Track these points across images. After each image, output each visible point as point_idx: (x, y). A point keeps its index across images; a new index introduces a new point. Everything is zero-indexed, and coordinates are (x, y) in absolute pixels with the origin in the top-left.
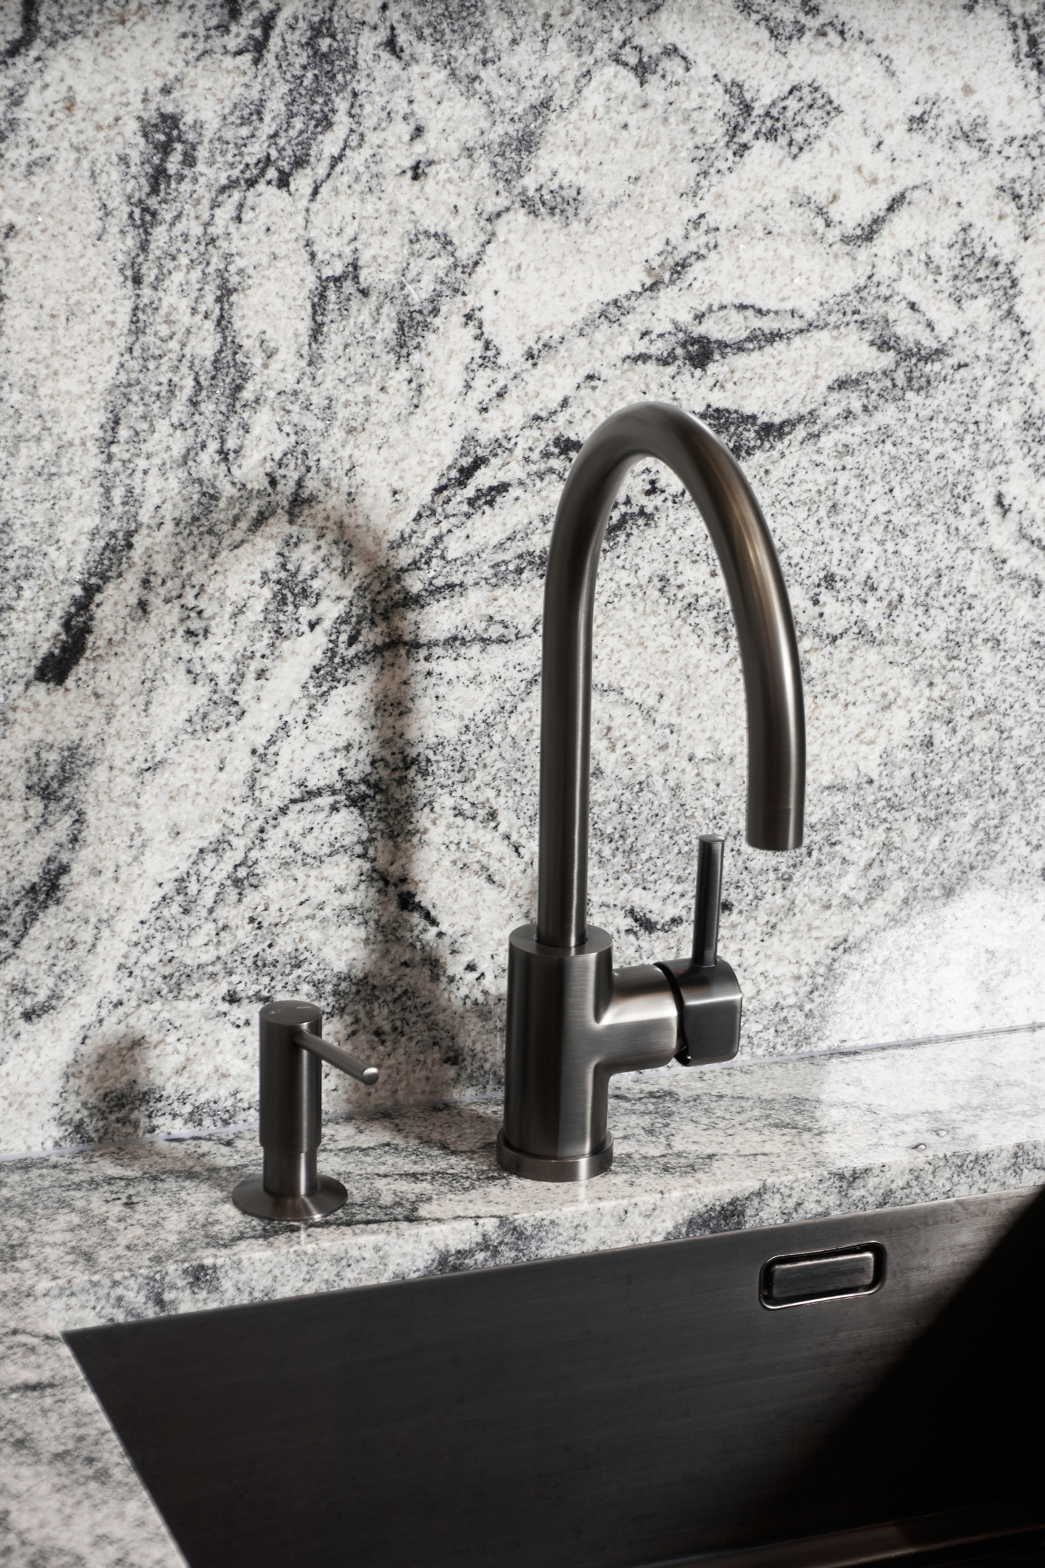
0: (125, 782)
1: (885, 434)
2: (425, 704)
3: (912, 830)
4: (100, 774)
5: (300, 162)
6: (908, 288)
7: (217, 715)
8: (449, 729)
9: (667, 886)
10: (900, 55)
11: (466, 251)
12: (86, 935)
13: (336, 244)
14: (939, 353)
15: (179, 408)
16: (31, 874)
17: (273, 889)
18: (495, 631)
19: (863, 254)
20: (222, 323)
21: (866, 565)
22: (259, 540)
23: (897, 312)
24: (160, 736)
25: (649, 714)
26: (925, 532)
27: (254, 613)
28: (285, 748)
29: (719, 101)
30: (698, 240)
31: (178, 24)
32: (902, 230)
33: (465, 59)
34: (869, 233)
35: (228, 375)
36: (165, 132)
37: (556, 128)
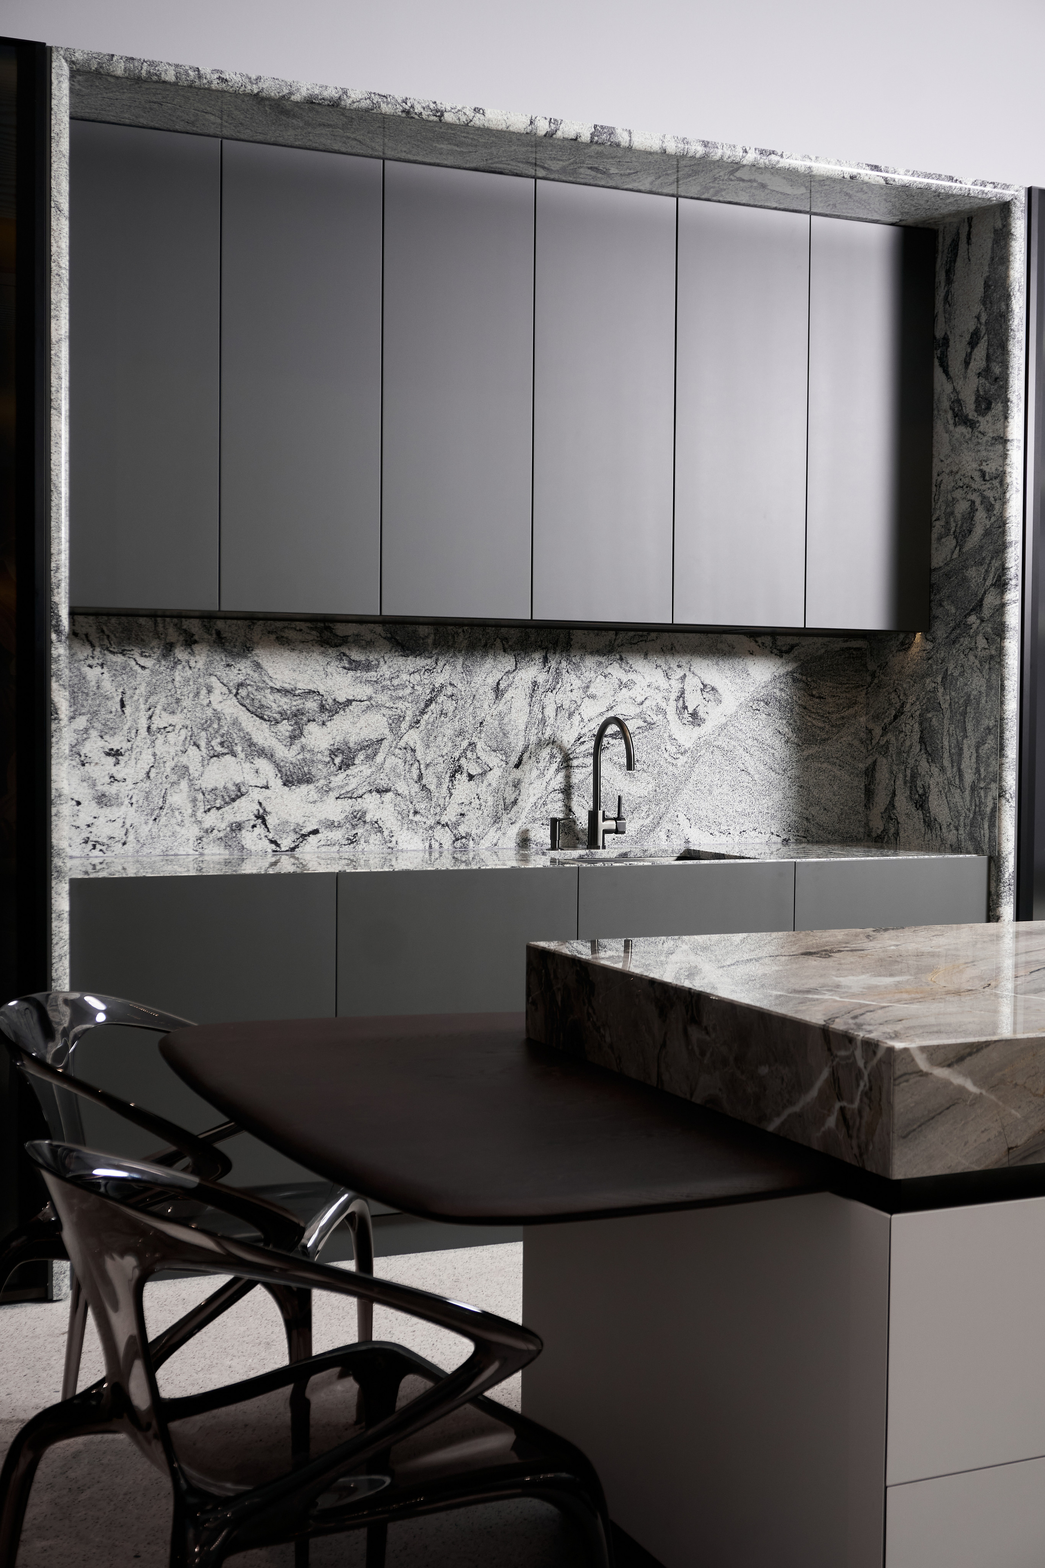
0: (527, 785)
1: (646, 737)
2: (573, 777)
3: (654, 806)
4: (523, 784)
5: (554, 689)
6: (648, 712)
7: (541, 776)
8: (577, 781)
9: (612, 812)
10: (645, 676)
11: (579, 703)
12: (520, 811)
13: (559, 702)
14: (654, 723)
15: (536, 726)
16: (513, 800)
17: (549, 806)
18: (585, 765)
19: (641, 707)
20: (543, 713)
21: (644, 759)
23: (647, 716)
24: (532, 778)
25: (609, 781)
26: (653, 754)
27: (547, 760)
28: (551, 782)
29: (617, 682)
30: (615, 703)
31: (537, 667)
32: (647, 703)
33: (578, 674)
34: (642, 703)
35: (543, 721)
36: (535, 684)
37: (592, 685)
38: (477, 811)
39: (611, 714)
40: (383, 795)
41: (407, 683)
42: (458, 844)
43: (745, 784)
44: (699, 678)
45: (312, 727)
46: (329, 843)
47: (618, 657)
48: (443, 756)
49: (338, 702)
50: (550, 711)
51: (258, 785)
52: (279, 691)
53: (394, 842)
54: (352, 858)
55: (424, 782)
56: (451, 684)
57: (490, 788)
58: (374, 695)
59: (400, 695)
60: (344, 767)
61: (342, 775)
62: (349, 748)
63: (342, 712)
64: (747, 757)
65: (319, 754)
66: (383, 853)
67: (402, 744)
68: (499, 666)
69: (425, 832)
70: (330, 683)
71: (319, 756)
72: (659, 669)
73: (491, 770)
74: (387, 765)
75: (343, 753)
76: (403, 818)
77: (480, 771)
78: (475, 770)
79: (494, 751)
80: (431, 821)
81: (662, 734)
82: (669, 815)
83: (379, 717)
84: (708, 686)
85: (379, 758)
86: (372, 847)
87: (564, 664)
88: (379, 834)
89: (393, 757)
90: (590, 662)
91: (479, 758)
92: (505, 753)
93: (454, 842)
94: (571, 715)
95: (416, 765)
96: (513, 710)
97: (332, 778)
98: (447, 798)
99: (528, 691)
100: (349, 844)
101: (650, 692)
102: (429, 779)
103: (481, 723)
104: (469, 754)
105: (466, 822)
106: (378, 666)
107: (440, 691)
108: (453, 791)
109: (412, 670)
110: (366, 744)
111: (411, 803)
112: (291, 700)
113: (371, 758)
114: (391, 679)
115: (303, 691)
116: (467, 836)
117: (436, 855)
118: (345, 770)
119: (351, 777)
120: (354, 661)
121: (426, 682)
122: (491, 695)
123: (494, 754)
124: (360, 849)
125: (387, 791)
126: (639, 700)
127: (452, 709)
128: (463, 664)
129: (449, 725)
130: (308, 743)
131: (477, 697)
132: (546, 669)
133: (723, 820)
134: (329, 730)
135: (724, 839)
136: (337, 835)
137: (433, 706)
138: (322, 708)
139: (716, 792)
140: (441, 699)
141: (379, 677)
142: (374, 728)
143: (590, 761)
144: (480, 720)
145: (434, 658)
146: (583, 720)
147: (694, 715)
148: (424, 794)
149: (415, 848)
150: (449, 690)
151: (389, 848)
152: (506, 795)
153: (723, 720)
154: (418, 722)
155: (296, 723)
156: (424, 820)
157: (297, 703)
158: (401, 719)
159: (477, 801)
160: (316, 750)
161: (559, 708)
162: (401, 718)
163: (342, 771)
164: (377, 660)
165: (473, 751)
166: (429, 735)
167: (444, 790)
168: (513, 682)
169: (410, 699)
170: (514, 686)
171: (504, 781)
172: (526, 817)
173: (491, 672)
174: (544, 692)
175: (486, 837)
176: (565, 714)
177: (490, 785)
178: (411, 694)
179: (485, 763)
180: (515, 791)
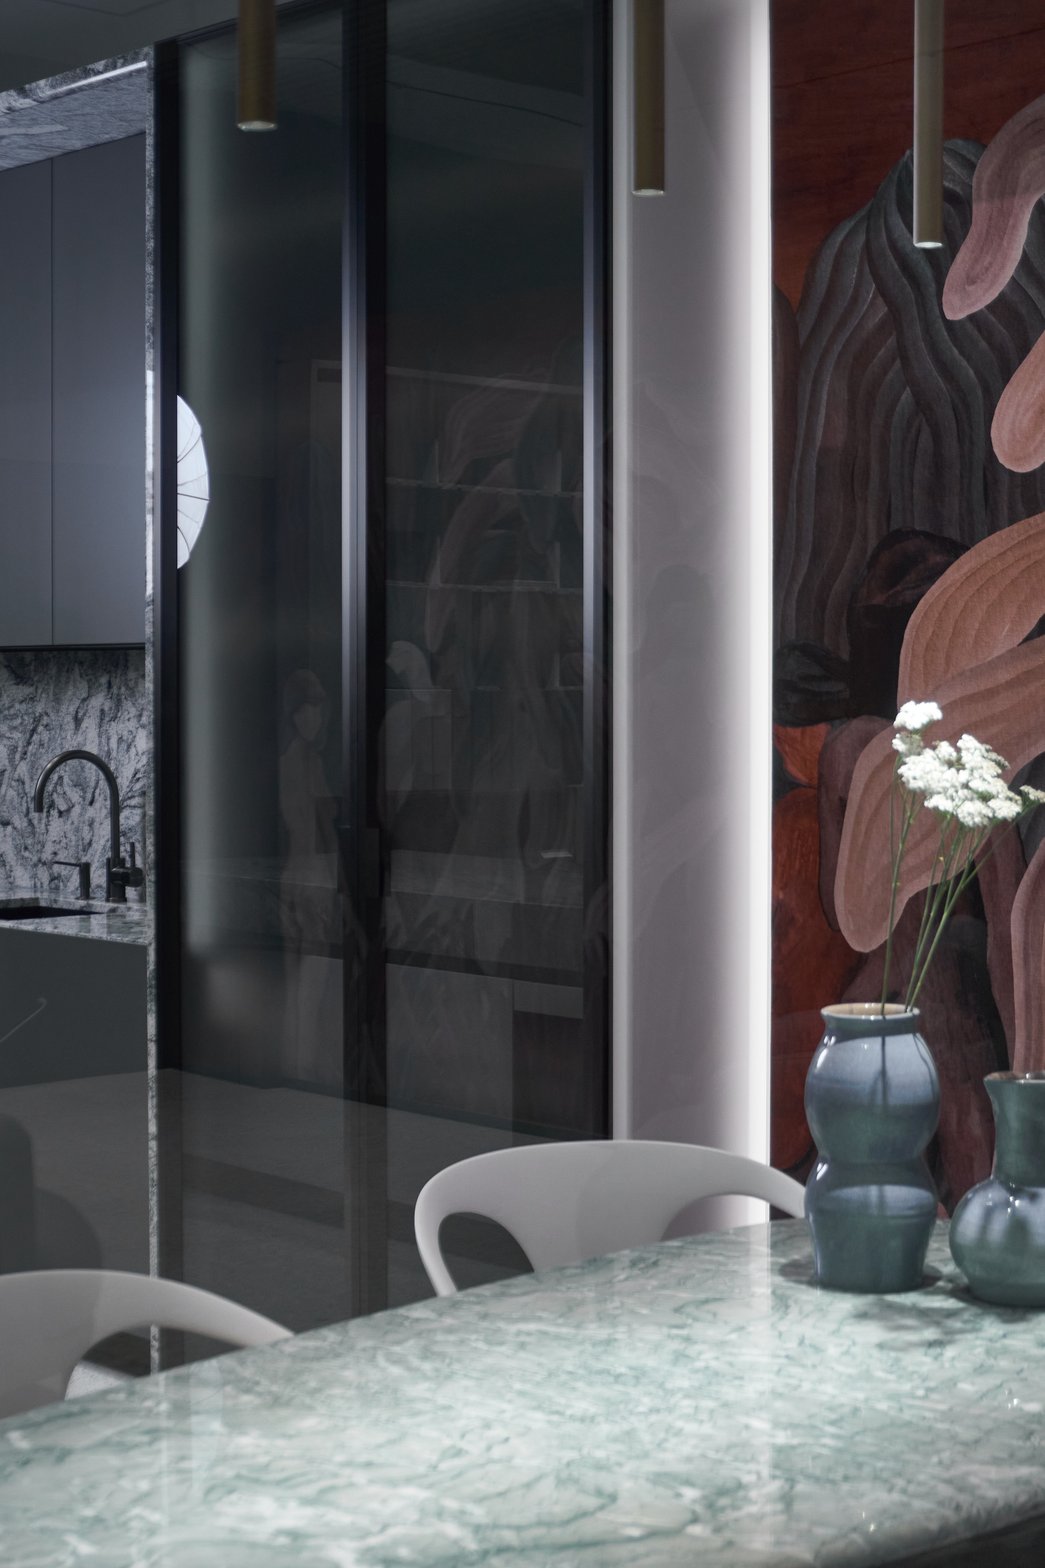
5: (115, 718)
13: (120, 732)
31: (103, 693)
35: (108, 754)
36: (102, 711)
38: (65, 850)
50: (115, 743)
56: (47, 714)
57: (74, 826)
59: (14, 725)
68: (77, 693)
69: (31, 869)
73: (73, 806)
76: (18, 853)
77: (66, 807)
78: (63, 806)
79: (75, 786)
80: (35, 858)
87: (123, 690)
92: (82, 789)
94: (128, 748)
95: (23, 799)
96: (88, 742)
98: (45, 835)
99: (98, 720)
102: (33, 814)
104: (59, 788)
107: (39, 721)
108: (49, 827)
109: (21, 698)
111: (23, 838)
116: (58, 877)
121: (30, 711)
122: (72, 726)
127: (47, 739)
128: (54, 691)
129: (45, 757)
131: (64, 726)
132: (111, 695)
137: (35, 737)
140: (40, 729)
146: (137, 754)
148: (30, 829)
149: (25, 881)
150: (45, 720)
152: (84, 835)
154: (25, 753)
156: (31, 856)
161: (120, 740)
162: (15, 749)
165: (61, 785)
166: (33, 767)
167: (43, 826)
168: (87, 710)
169: (21, 729)
170: (88, 715)
171: (82, 819)
172: (98, 861)
173: (72, 700)
174: (108, 721)
175: (71, 879)
176: (124, 746)
177: (73, 823)
178: (21, 724)
179: (69, 800)
180: (89, 832)
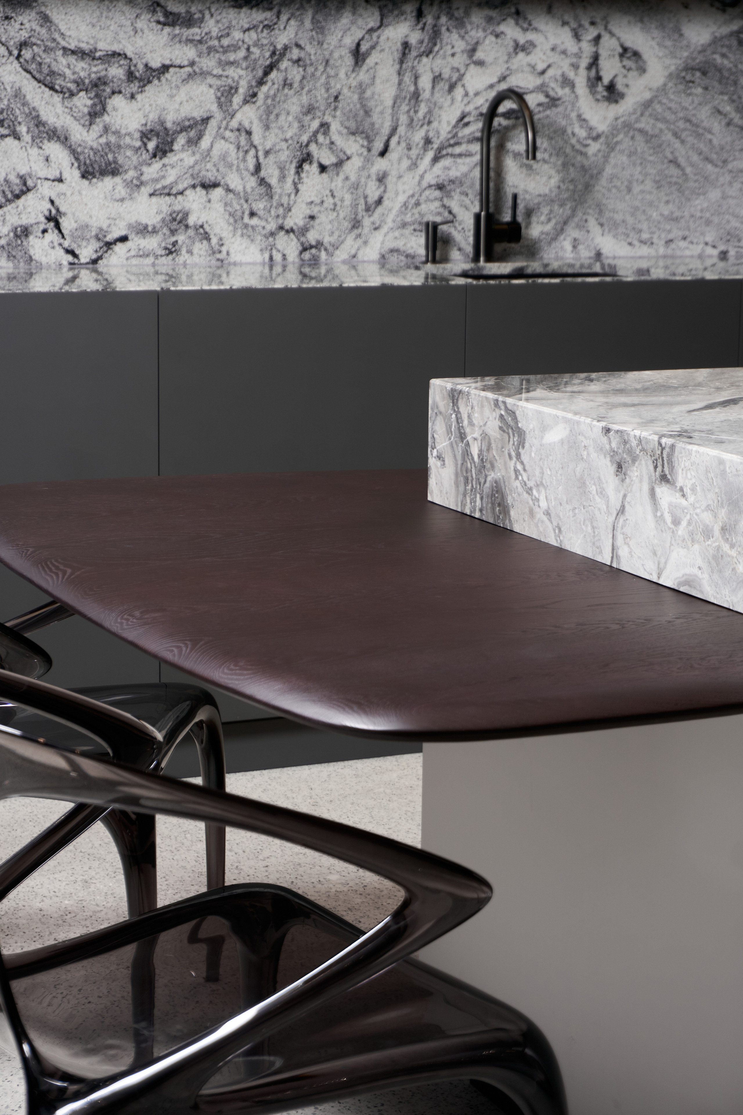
0: (395, 180)
4: (390, 178)
5: (431, 52)
6: (552, 84)
7: (413, 167)
9: (504, 214)
10: (549, 35)
11: (462, 71)
12: (386, 212)
13: (437, 69)
14: (559, 99)
15: (407, 101)
16: (376, 198)
17: (423, 206)
18: (468, 153)
19: (542, 77)
20: (416, 84)
22: (421, 130)
23: (550, 90)
24: (401, 170)
27: (421, 145)
28: (426, 175)
29: (512, 43)
30: (508, 72)
31: (408, 24)
32: (550, 72)
33: (462, 32)
34: (543, 72)
35: (416, 96)
36: (406, 45)
37: (480, 48)
38: (330, 213)
39: (503, 86)
40: (211, 191)
41: (240, 43)
42: (307, 255)
43: (674, 180)
44: (618, 39)
45: (117, 102)
46: (141, 253)
47: (513, 10)
48: (286, 140)
49: (151, 68)
50: (425, 82)
51: (49, 177)
52: (73, 52)
53: (224, 253)
54: (171, 272)
55: (263, 174)
56: (298, 46)
57: (348, 183)
58: (197, 59)
59: (232, 59)
60: (159, 154)
61: (157, 165)
62: (166, 129)
63: (156, 82)
64: (677, 144)
65: (127, 138)
66: (210, 267)
67: (234, 124)
68: (360, 22)
69: (264, 239)
70: (140, 42)
71: (128, 140)
72: (567, 29)
73: (348, 158)
74: (216, 152)
75: (158, 135)
76: (236, 221)
77: (334, 160)
78: (328, 159)
79: (353, 134)
80: (272, 226)
81: (568, 112)
82: (576, 220)
83: (203, 88)
84: (630, 50)
85: (205, 143)
86: (196, 259)
87: (443, 20)
88: (205, 242)
89: (222, 141)
90: (477, 17)
91: (332, 143)
92: (367, 138)
93: (301, 253)
94: (452, 87)
95: (252, 152)
96: (378, 81)
97: (145, 169)
98: (293, 196)
99: (397, 56)
100: (168, 255)
101: (554, 58)
102: (270, 171)
103: (336, 98)
104: (321, 138)
105: (317, 227)
106: (202, 20)
107: (283, 55)
108: (300, 186)
109: (246, 26)
110: (187, 123)
111: (247, 201)
112: (89, 64)
113: (194, 142)
114: (219, 38)
115: (105, 53)
116: (319, 245)
117: (277, 269)
118: (161, 159)
119: (168, 168)
120: (171, 13)
121: (265, 42)
122: (349, 60)
123: (352, 138)
124: (181, 262)
125: (215, 185)
126: (540, 67)
127: (298, 78)
128: (313, 18)
129: (295, 100)
130: (113, 121)
131: (331, 62)
132: (420, 25)
133: (645, 226)
134: (140, 105)
135: (645, 251)
136: (152, 243)
137: (274, 75)
138: (131, 76)
139: (636, 189)
140: (284, 64)
141: (203, 35)
142: (197, 102)
143: (476, 148)
144: (333, 92)
145: (275, 10)
146: (466, 94)
147: (611, 88)
148: (263, 190)
149: (251, 260)
150: (295, 53)
151: (218, 260)
152: (368, 192)
153: (648, 95)
154: (255, 95)
155: (97, 96)
156: (263, 223)
157: (97, 69)
158: (233, 91)
159: (331, 200)
160: (123, 132)
161: (437, 79)
162: (231, 90)
163: (158, 158)
164: (201, 12)
165: (326, 133)
166: (268, 112)
167: (289, 185)
168: (377, 43)
169: (244, 65)
170: (378, 48)
171: (365, 173)
172: (394, 221)
173: (349, 29)
174: (417, 57)
175: (342, 246)
176: (444, 86)
177: (347, 178)
178: (246, 58)
179: (341, 151)
180: (379, 187)
